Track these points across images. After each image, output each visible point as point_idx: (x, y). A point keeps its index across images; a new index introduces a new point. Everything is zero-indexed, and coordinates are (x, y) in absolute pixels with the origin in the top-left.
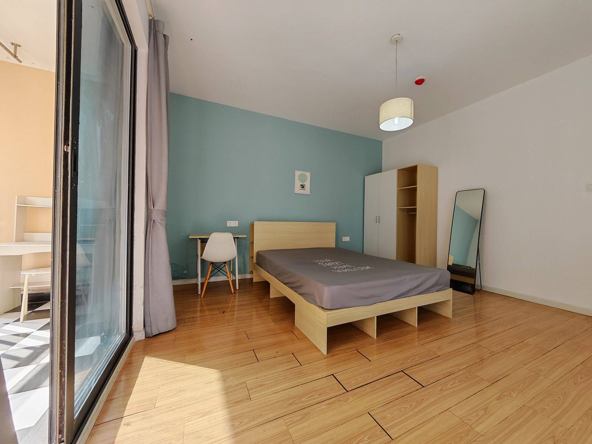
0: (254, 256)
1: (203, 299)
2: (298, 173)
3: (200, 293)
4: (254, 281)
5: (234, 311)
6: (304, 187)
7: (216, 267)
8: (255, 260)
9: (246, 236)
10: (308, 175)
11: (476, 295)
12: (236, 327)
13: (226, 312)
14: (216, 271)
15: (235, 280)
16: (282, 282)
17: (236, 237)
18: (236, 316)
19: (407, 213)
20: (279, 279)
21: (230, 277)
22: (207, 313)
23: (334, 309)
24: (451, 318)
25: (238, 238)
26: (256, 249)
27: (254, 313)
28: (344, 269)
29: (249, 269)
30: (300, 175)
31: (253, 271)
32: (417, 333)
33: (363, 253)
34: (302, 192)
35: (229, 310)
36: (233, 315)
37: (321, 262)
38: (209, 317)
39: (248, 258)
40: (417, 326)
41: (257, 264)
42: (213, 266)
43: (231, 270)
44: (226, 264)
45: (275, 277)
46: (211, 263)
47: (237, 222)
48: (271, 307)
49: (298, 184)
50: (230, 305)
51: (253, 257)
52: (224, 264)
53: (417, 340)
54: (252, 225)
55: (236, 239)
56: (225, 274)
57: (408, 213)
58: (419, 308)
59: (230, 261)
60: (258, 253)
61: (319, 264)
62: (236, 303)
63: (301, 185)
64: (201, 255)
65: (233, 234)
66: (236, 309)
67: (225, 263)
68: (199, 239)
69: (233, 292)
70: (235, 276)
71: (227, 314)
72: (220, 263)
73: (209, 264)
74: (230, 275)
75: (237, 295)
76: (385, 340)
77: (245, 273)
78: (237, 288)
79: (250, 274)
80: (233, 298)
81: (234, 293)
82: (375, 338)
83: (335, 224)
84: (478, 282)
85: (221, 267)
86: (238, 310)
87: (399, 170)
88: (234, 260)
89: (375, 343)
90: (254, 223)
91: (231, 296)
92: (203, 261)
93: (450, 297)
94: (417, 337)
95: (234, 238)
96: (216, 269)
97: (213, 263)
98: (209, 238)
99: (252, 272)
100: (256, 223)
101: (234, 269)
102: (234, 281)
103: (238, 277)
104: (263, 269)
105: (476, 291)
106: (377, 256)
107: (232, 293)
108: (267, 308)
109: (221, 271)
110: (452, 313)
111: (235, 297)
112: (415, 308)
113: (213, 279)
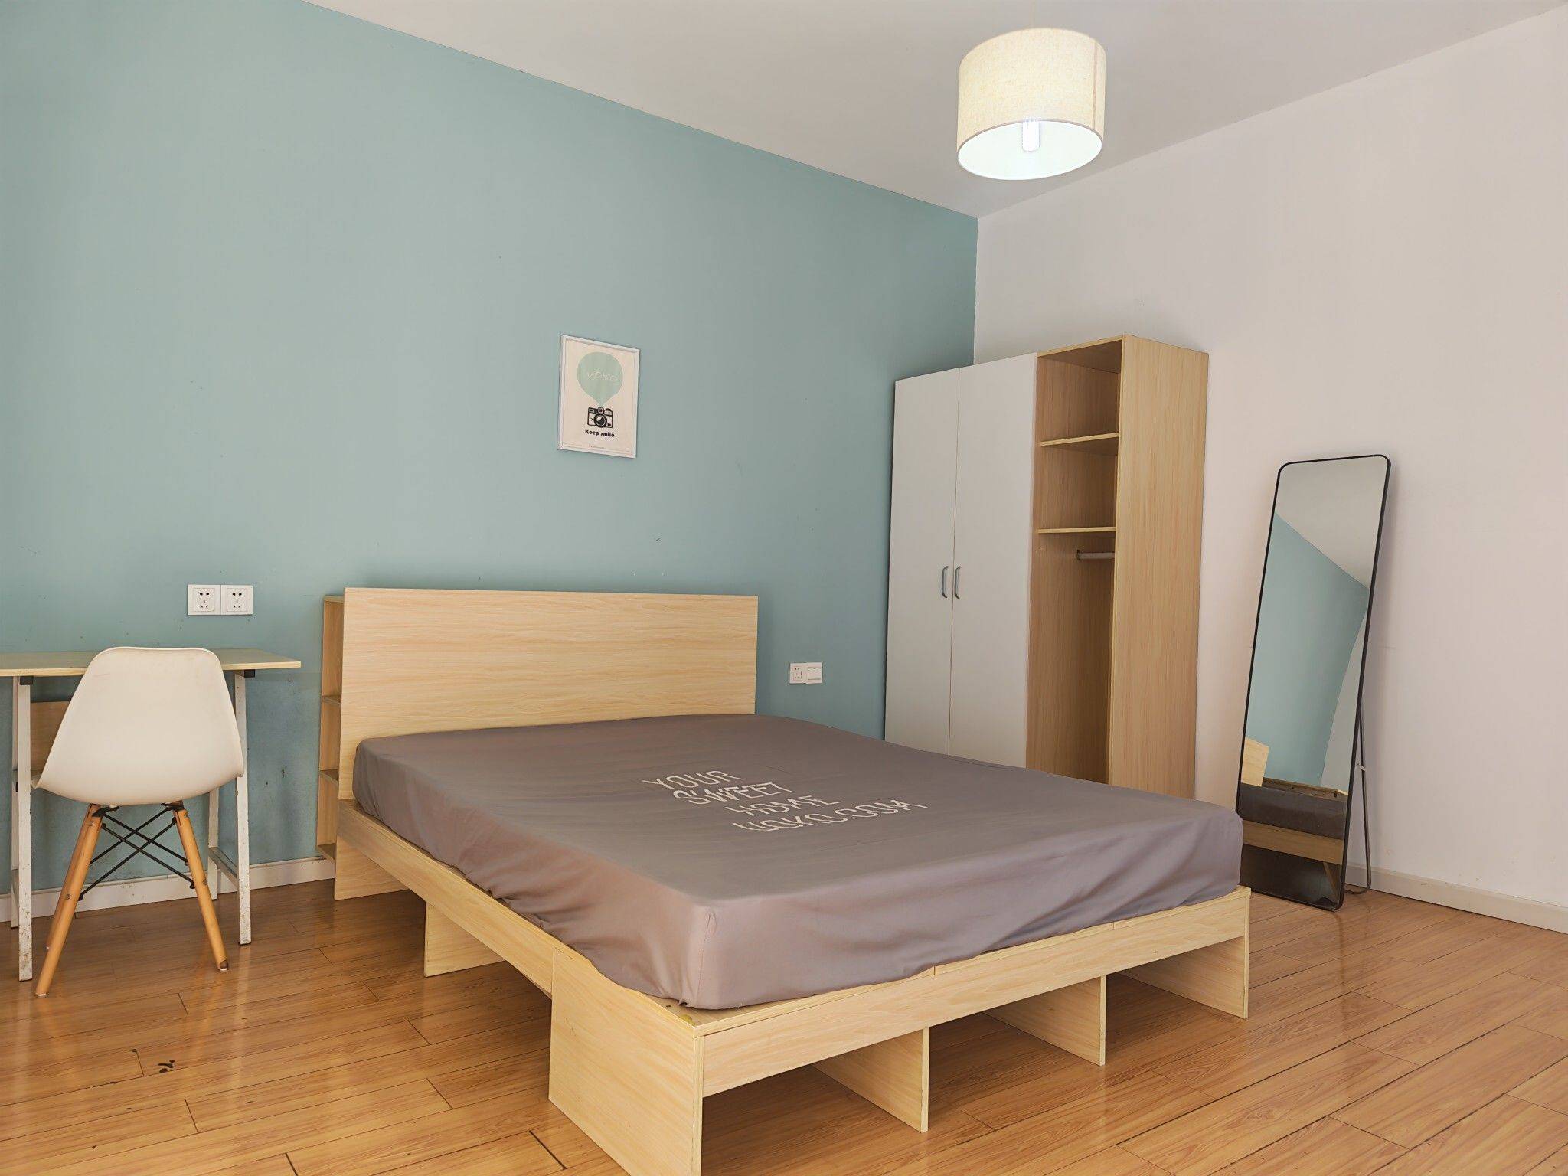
0: (342, 764)
1: (44, 1007)
2: (575, 351)
3: (30, 976)
4: (339, 895)
5: (224, 1056)
6: (609, 420)
7: (124, 833)
8: (345, 788)
9: (297, 664)
10: (628, 360)
11: (1351, 912)
12: (239, 1139)
13: (183, 1065)
14: (125, 850)
15: (235, 895)
16: (489, 893)
17: (238, 672)
18: (235, 1083)
19: (1074, 556)
20: (474, 877)
21: (205, 882)
22: (71, 1077)
23: (734, 1009)
24: (1245, 1015)
25: (249, 674)
26: (353, 731)
27: (337, 1060)
28: (793, 813)
29: (309, 837)
30: (591, 361)
31: (334, 846)
32: (1103, 1093)
33: (884, 739)
34: (598, 444)
35: (195, 1054)
36: (222, 1077)
37: (682, 786)
38: (80, 1095)
39: (306, 775)
40: (1102, 1062)
41: (359, 806)
42: (104, 826)
43: (213, 842)
44: (181, 813)
45: (452, 867)
46: (94, 810)
47: (248, 591)
48: (427, 1024)
49: (575, 404)
50: (206, 1025)
51: (334, 773)
52: (170, 814)
53: (1102, 1121)
54: (334, 608)
55: (241, 682)
56: (178, 864)
57: (1082, 556)
58: (1113, 979)
59: (205, 797)
60: (362, 752)
61: (676, 794)
62: (239, 1018)
63: (591, 410)
64: (37, 769)
65: (222, 653)
66: (238, 1043)
67: (176, 807)
68: (24, 680)
69: (220, 955)
70: (236, 875)
71: (187, 1073)
72: (149, 806)
73: (80, 815)
74: (205, 869)
75: (244, 972)
76: (966, 1136)
77: (290, 853)
78: (246, 935)
79: (320, 858)
80: (218, 990)
81: (227, 964)
82: (924, 1127)
83: (753, 601)
84: (1356, 857)
85: (150, 831)
86: (248, 1052)
87: (1045, 361)
88: (227, 790)
89: (923, 1154)
90: (342, 595)
91: (210, 977)
92: (46, 802)
93: (1243, 929)
94: (1103, 1107)
95: (230, 676)
96: (124, 840)
97: (108, 809)
98: (80, 677)
99: (328, 851)
100: (353, 599)
101: (229, 840)
102: (226, 905)
103: (247, 879)
104: (389, 828)
105: (1346, 897)
106: (945, 752)
107: (214, 962)
108: (409, 1026)
109: (151, 849)
110: (1246, 994)
111: (233, 982)
112: (1098, 980)
113: (102, 898)
